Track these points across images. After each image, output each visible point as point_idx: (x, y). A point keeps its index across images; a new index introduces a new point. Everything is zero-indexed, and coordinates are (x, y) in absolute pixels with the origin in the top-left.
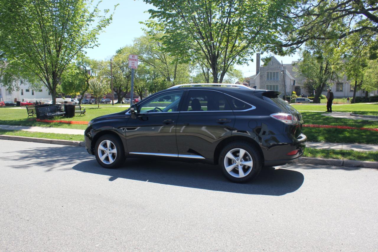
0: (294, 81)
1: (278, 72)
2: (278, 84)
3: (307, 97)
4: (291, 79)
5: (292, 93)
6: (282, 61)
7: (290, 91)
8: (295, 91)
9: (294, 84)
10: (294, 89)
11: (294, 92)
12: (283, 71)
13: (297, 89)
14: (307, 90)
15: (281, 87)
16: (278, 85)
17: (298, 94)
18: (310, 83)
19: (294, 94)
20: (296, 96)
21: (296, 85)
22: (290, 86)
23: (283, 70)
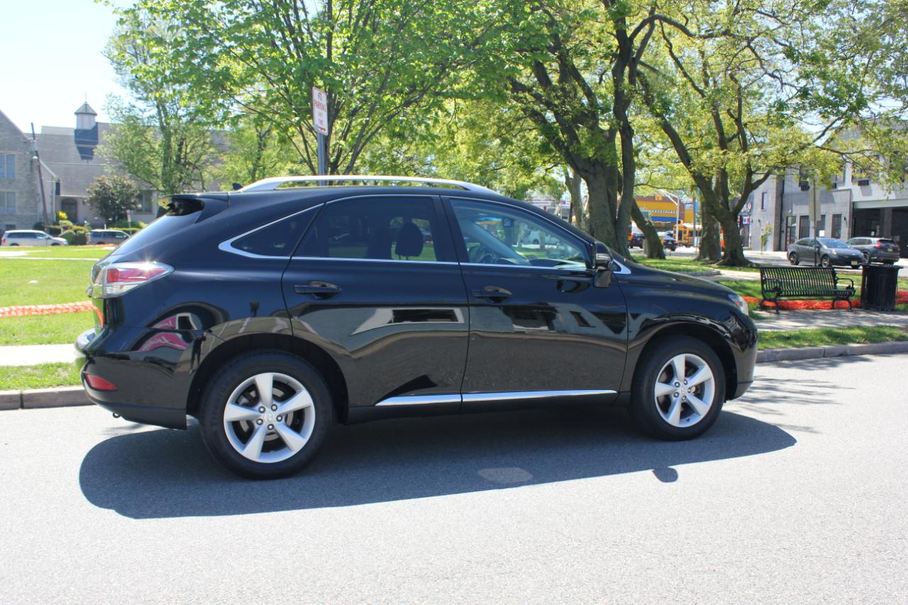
0: (58, 185)
1: (14, 155)
2: (14, 191)
3: (103, 228)
4: (52, 177)
5: (59, 218)
6: (32, 124)
7: (52, 209)
8: (63, 210)
9: (58, 192)
10: (59, 206)
11: (63, 215)
12: (36, 152)
13: (69, 205)
14: (97, 210)
15: (25, 199)
16: (14, 193)
17: (73, 218)
18: (105, 189)
19: (63, 219)
20: (69, 223)
21: (63, 194)
22: (52, 197)
23: (36, 149)
